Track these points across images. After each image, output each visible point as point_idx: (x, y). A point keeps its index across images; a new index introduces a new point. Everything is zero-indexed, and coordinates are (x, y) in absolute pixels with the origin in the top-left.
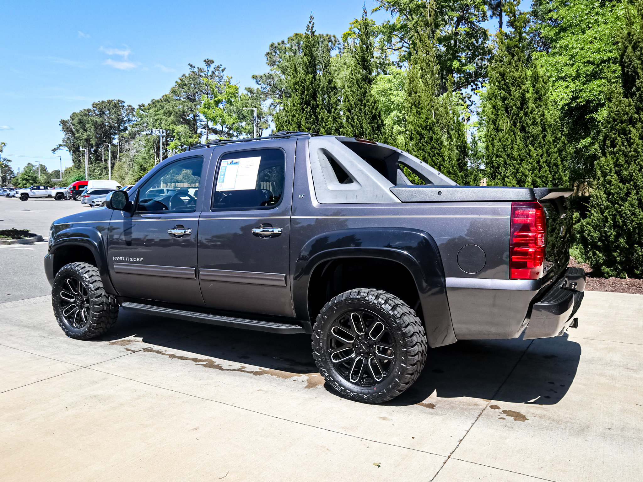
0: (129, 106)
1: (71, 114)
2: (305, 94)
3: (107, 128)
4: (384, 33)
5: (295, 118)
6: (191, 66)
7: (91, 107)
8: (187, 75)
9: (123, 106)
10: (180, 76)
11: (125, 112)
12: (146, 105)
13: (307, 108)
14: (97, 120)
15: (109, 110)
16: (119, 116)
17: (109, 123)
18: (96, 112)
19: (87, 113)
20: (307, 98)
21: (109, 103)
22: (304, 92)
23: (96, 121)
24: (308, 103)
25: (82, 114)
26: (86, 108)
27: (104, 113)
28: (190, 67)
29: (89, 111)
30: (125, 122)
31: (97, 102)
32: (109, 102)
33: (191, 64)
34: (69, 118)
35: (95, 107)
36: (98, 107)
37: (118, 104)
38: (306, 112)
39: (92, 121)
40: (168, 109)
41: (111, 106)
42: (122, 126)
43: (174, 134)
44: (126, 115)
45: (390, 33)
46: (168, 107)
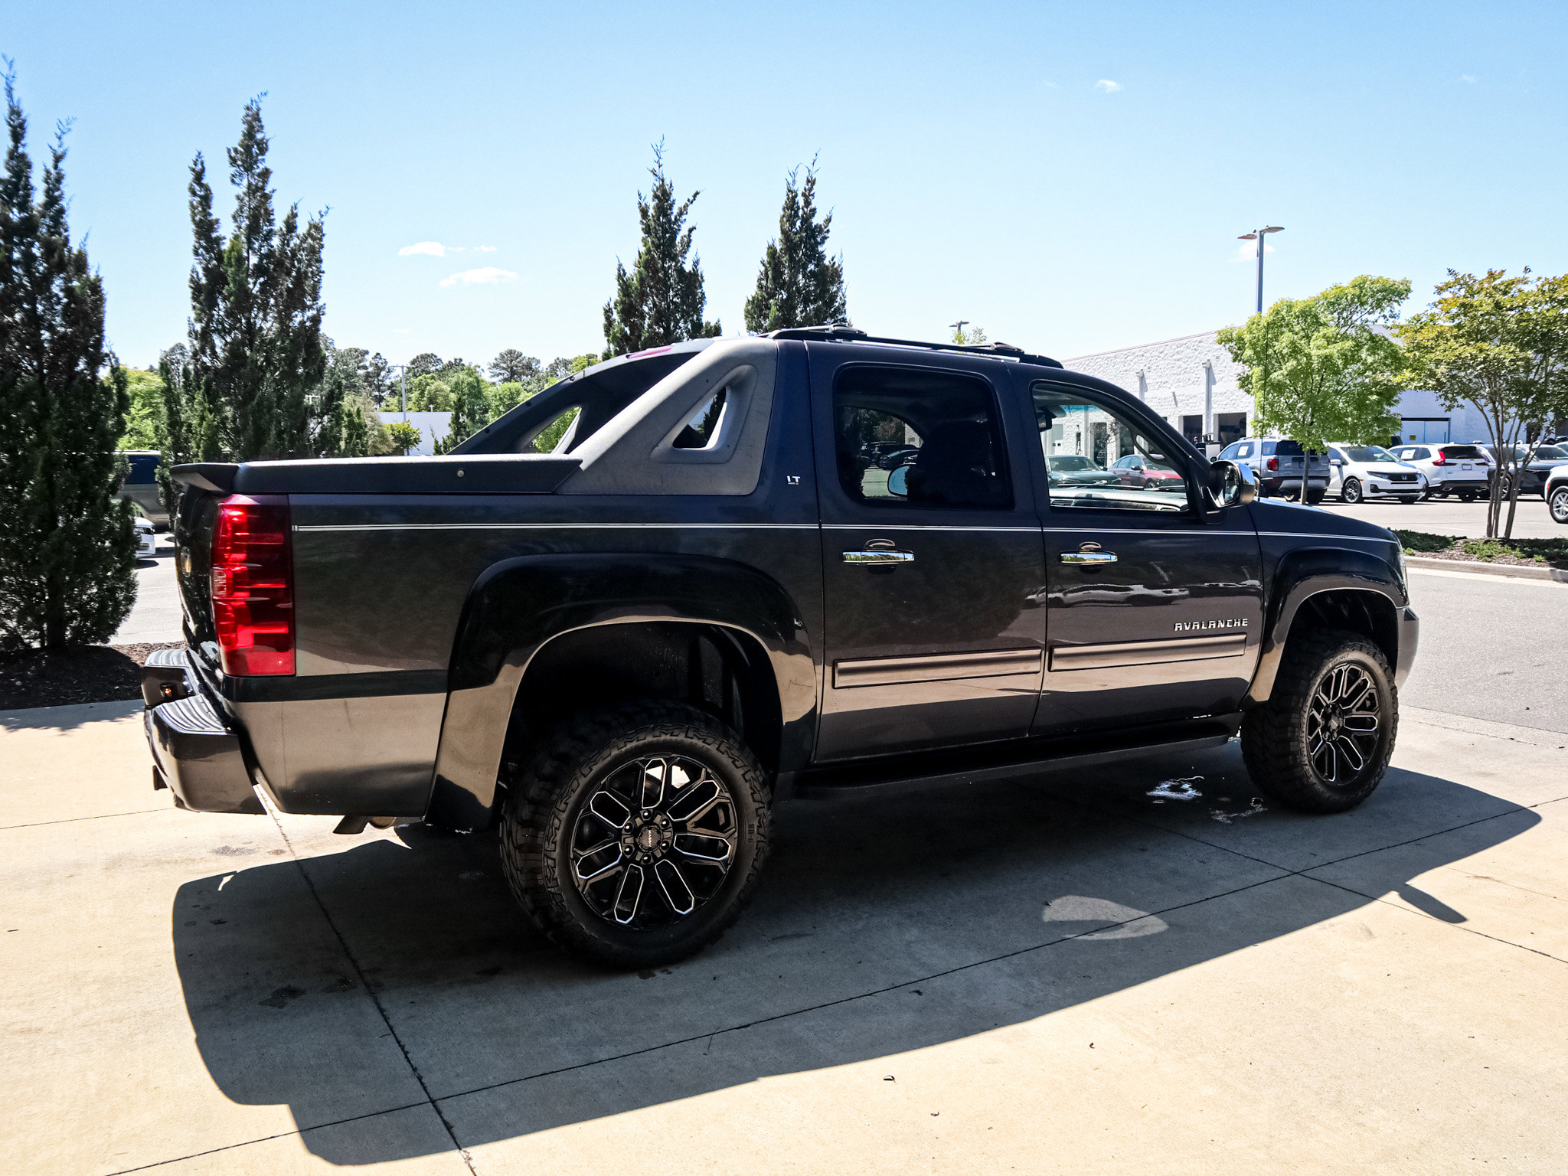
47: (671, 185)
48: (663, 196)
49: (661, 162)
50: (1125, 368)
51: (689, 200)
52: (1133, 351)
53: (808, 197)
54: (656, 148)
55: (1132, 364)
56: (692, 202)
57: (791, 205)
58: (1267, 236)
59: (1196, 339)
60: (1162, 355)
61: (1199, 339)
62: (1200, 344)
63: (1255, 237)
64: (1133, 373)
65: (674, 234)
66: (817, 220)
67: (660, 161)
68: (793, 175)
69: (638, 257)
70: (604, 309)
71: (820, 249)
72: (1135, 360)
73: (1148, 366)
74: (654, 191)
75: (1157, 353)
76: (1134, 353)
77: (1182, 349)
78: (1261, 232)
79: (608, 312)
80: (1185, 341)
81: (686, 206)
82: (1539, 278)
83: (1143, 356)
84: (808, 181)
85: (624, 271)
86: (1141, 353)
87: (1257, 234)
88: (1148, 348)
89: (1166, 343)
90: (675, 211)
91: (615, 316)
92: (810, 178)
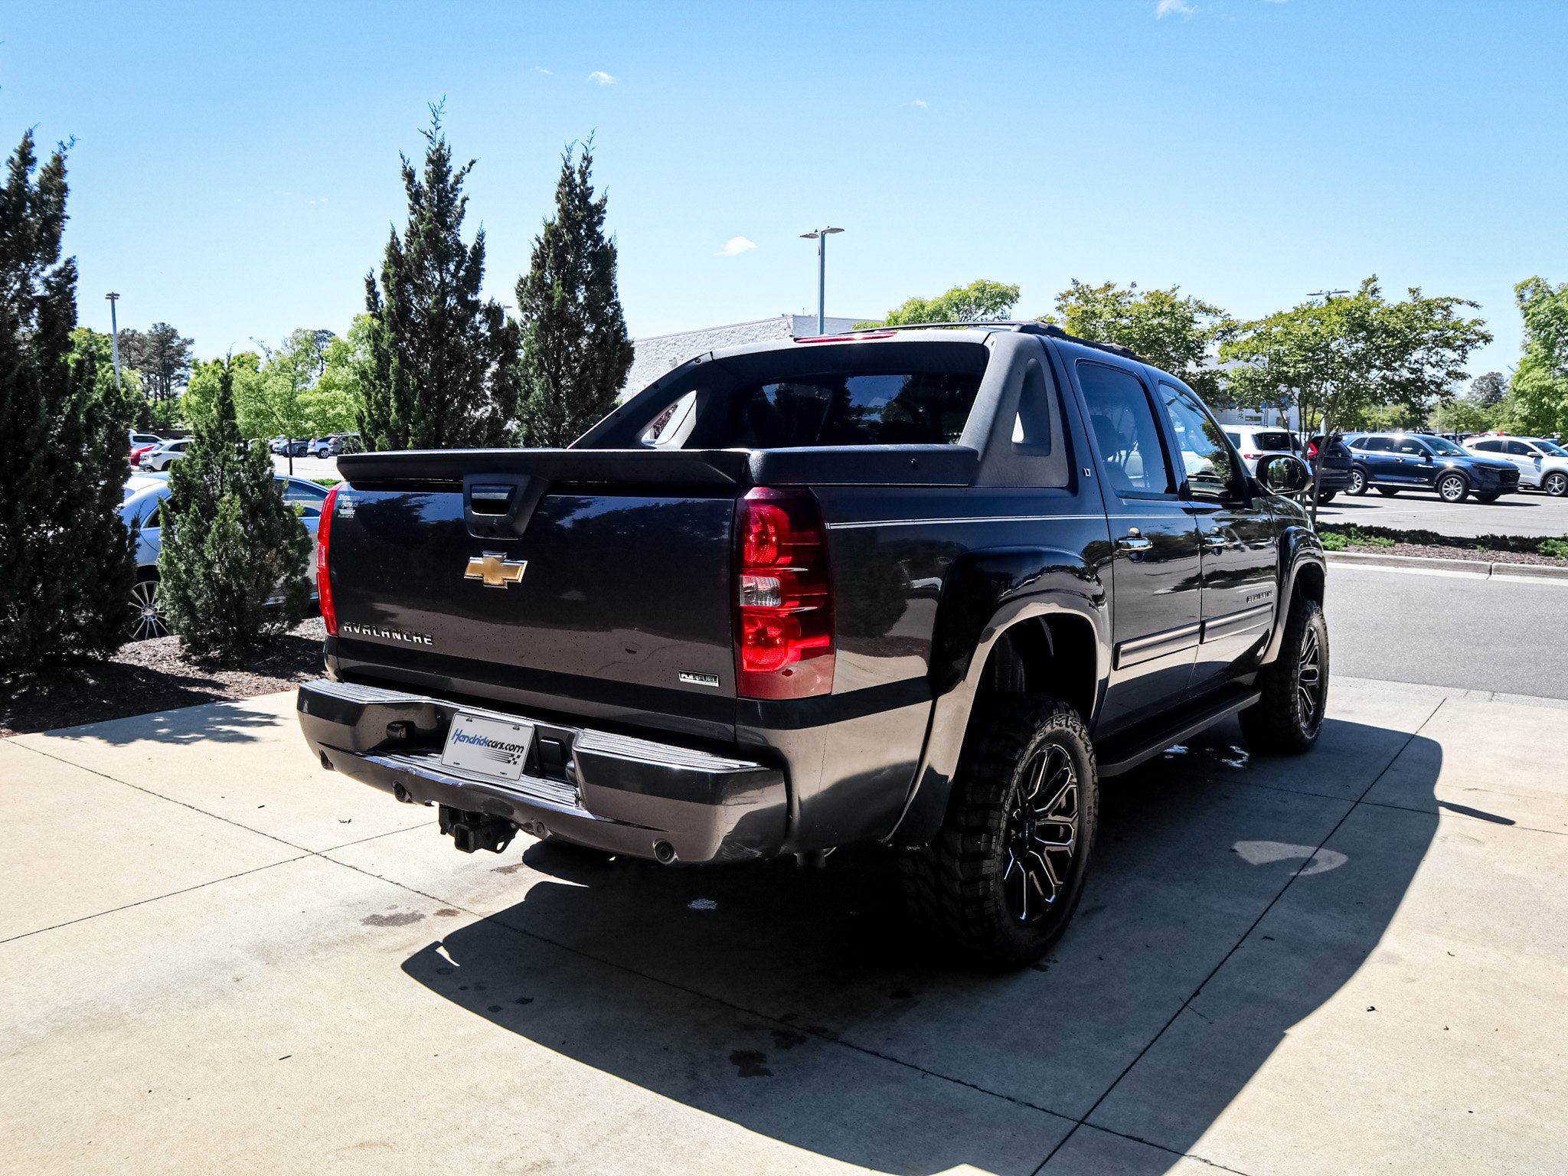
47: (449, 149)
48: (439, 162)
49: (439, 124)
50: (657, 356)
51: (464, 168)
52: (665, 339)
53: (584, 174)
54: (432, 106)
55: (664, 352)
56: (469, 171)
57: (567, 180)
58: (827, 236)
59: (728, 329)
60: (695, 344)
61: (731, 329)
62: (733, 335)
63: (817, 236)
64: (665, 360)
65: (452, 202)
66: (593, 200)
67: (438, 122)
68: (569, 150)
69: (409, 226)
70: (366, 280)
71: (599, 229)
72: (668, 348)
73: (681, 354)
74: (428, 155)
75: (690, 342)
76: (666, 342)
77: (714, 338)
78: (822, 232)
79: (371, 284)
80: (718, 331)
81: (462, 174)
82: (1142, 293)
83: (675, 344)
84: (585, 158)
85: (397, 239)
86: (673, 342)
87: (819, 234)
88: (681, 337)
89: (698, 333)
90: (451, 179)
91: (380, 287)
92: (586, 155)
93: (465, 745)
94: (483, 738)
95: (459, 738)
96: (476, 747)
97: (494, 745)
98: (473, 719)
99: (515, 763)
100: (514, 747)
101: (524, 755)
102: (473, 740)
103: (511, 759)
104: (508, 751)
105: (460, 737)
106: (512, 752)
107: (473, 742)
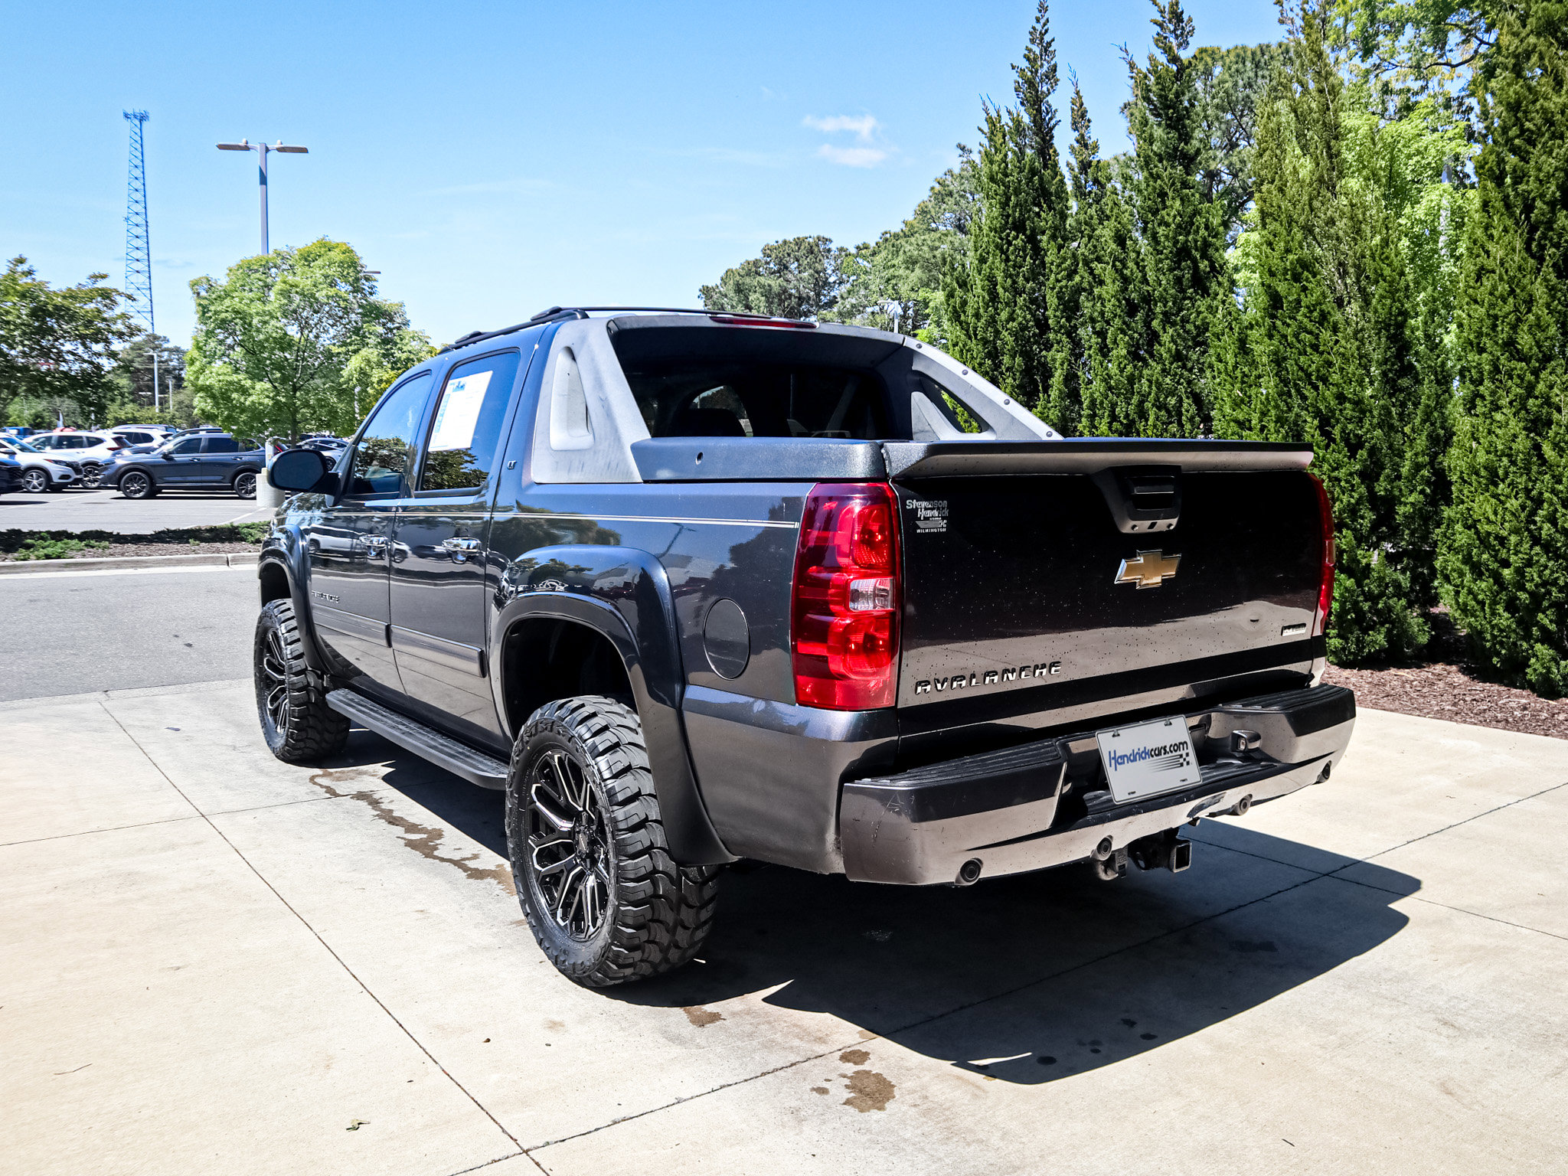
0: (841, 249)
1: (722, 273)
2: (1011, 204)
3: (794, 301)
4: (1418, 24)
5: (984, 266)
6: (963, 149)
7: (759, 255)
8: (957, 171)
9: (829, 251)
10: (940, 174)
11: (833, 263)
12: (873, 245)
13: (1015, 238)
14: (772, 283)
15: (798, 260)
16: (818, 272)
17: (798, 290)
18: (772, 265)
19: (752, 269)
20: (1017, 214)
21: (797, 244)
22: (1008, 199)
23: (769, 286)
24: (1019, 227)
25: (742, 273)
26: (752, 259)
27: (786, 268)
28: (961, 152)
29: (756, 263)
30: (831, 286)
31: (772, 243)
32: (799, 242)
33: (963, 144)
34: (719, 282)
35: (769, 256)
36: (774, 256)
37: (817, 245)
38: (1015, 249)
39: (763, 286)
40: (908, 254)
41: (803, 251)
42: (824, 295)
43: (927, 311)
44: (834, 271)
45: (1437, 22)
46: (910, 248)
93: (1128, 766)
94: (1142, 749)
95: (1117, 762)
96: (1140, 763)
97: (1159, 752)
98: (1120, 732)
99: (1188, 763)
100: (1177, 746)
101: (1191, 750)
102: (1133, 757)
103: (1181, 760)
104: (1174, 754)
105: (1119, 760)
106: (1178, 753)
107: (1135, 760)
